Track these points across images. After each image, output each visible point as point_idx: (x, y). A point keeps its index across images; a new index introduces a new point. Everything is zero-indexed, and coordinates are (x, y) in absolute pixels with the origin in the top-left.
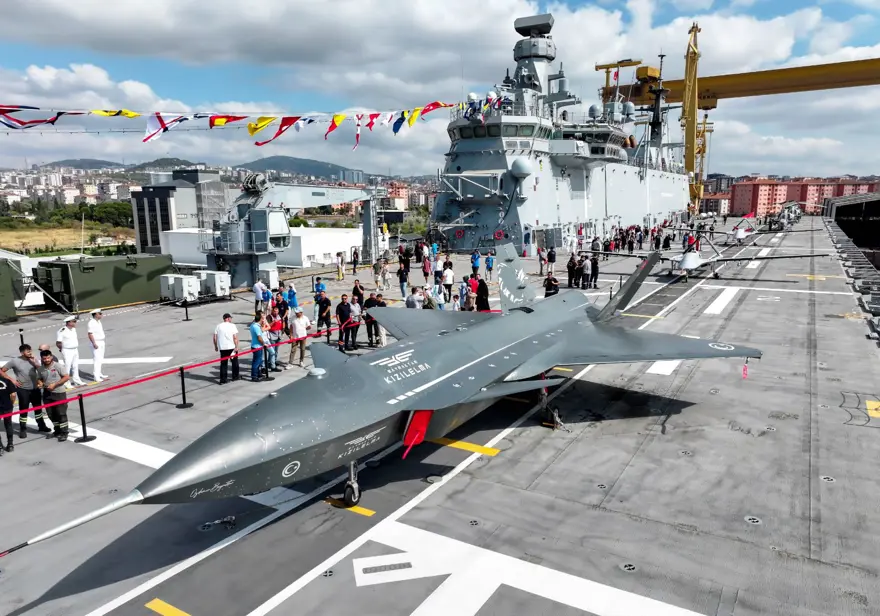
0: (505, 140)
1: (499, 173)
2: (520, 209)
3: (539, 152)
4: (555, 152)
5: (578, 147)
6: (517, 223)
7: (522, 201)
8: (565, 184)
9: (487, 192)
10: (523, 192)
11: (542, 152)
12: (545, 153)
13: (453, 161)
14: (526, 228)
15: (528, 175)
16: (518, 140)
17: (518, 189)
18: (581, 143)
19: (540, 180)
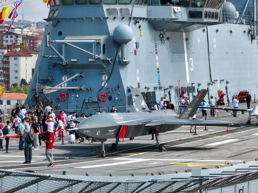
0: (105, 7)
1: (102, 39)
2: (122, 72)
3: (138, 18)
4: (153, 17)
5: (175, 12)
6: (120, 86)
7: (125, 64)
8: (164, 48)
9: (91, 57)
10: (125, 57)
11: (141, 19)
12: (144, 19)
13: (54, 26)
14: (129, 91)
15: (129, 40)
16: (118, 7)
17: (120, 54)
18: (178, 9)
19: (140, 45)
